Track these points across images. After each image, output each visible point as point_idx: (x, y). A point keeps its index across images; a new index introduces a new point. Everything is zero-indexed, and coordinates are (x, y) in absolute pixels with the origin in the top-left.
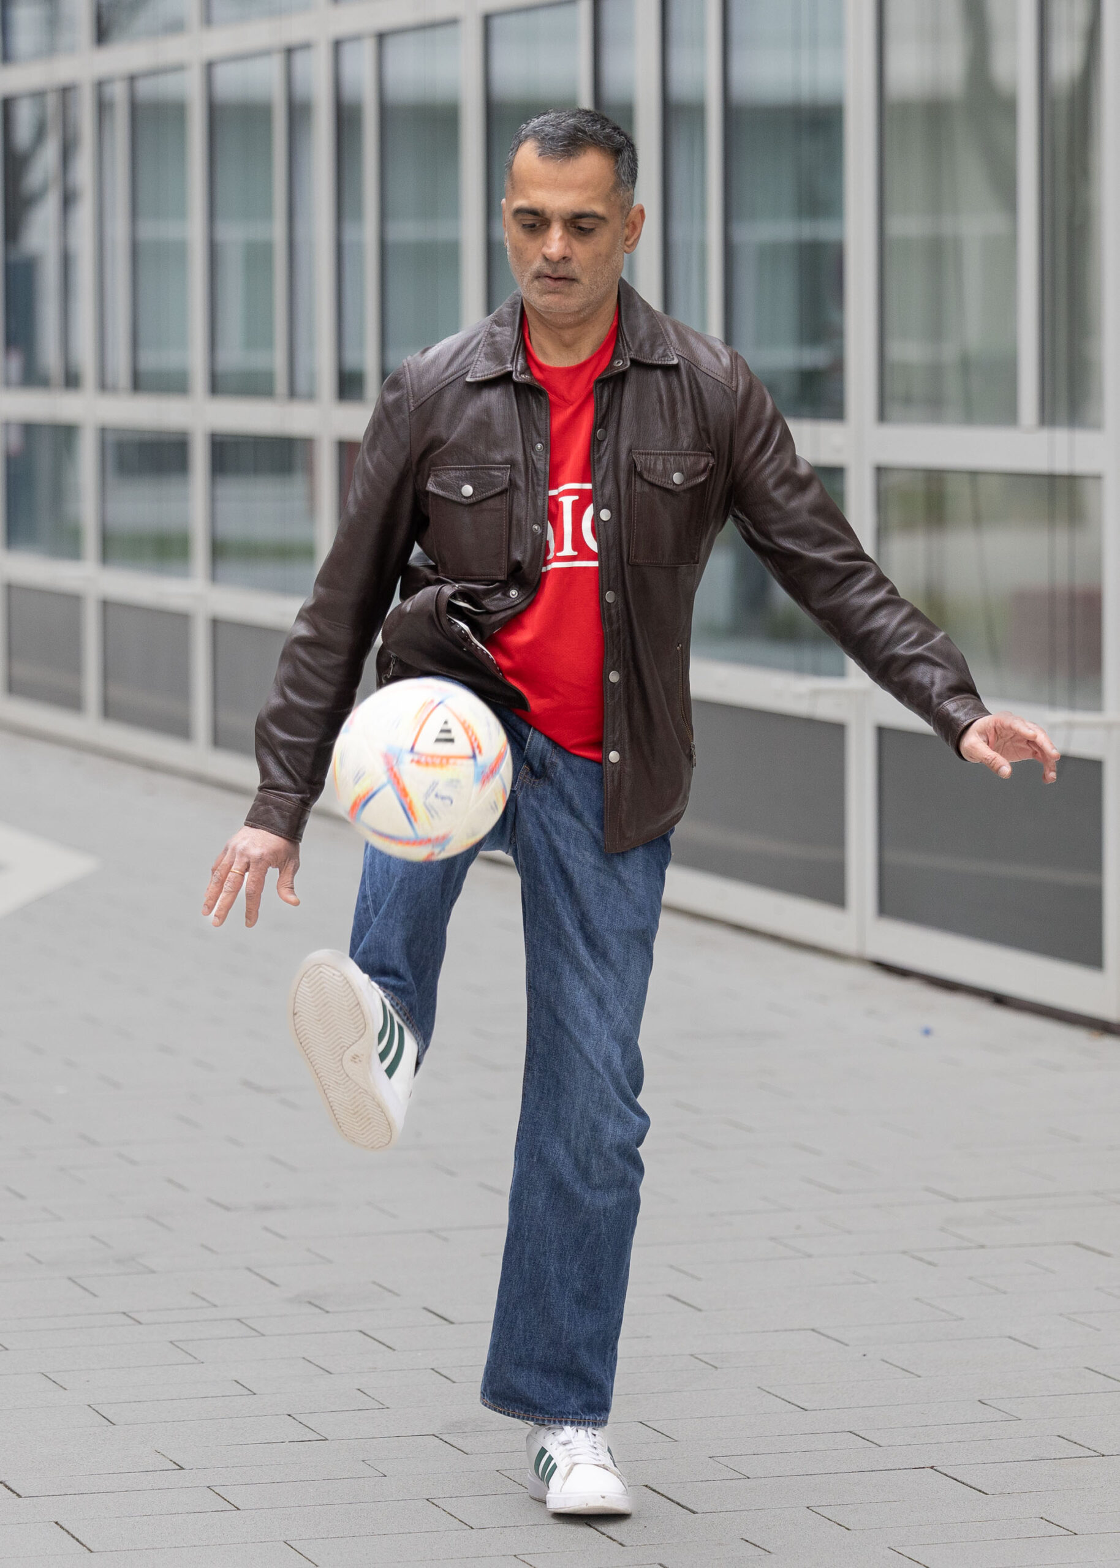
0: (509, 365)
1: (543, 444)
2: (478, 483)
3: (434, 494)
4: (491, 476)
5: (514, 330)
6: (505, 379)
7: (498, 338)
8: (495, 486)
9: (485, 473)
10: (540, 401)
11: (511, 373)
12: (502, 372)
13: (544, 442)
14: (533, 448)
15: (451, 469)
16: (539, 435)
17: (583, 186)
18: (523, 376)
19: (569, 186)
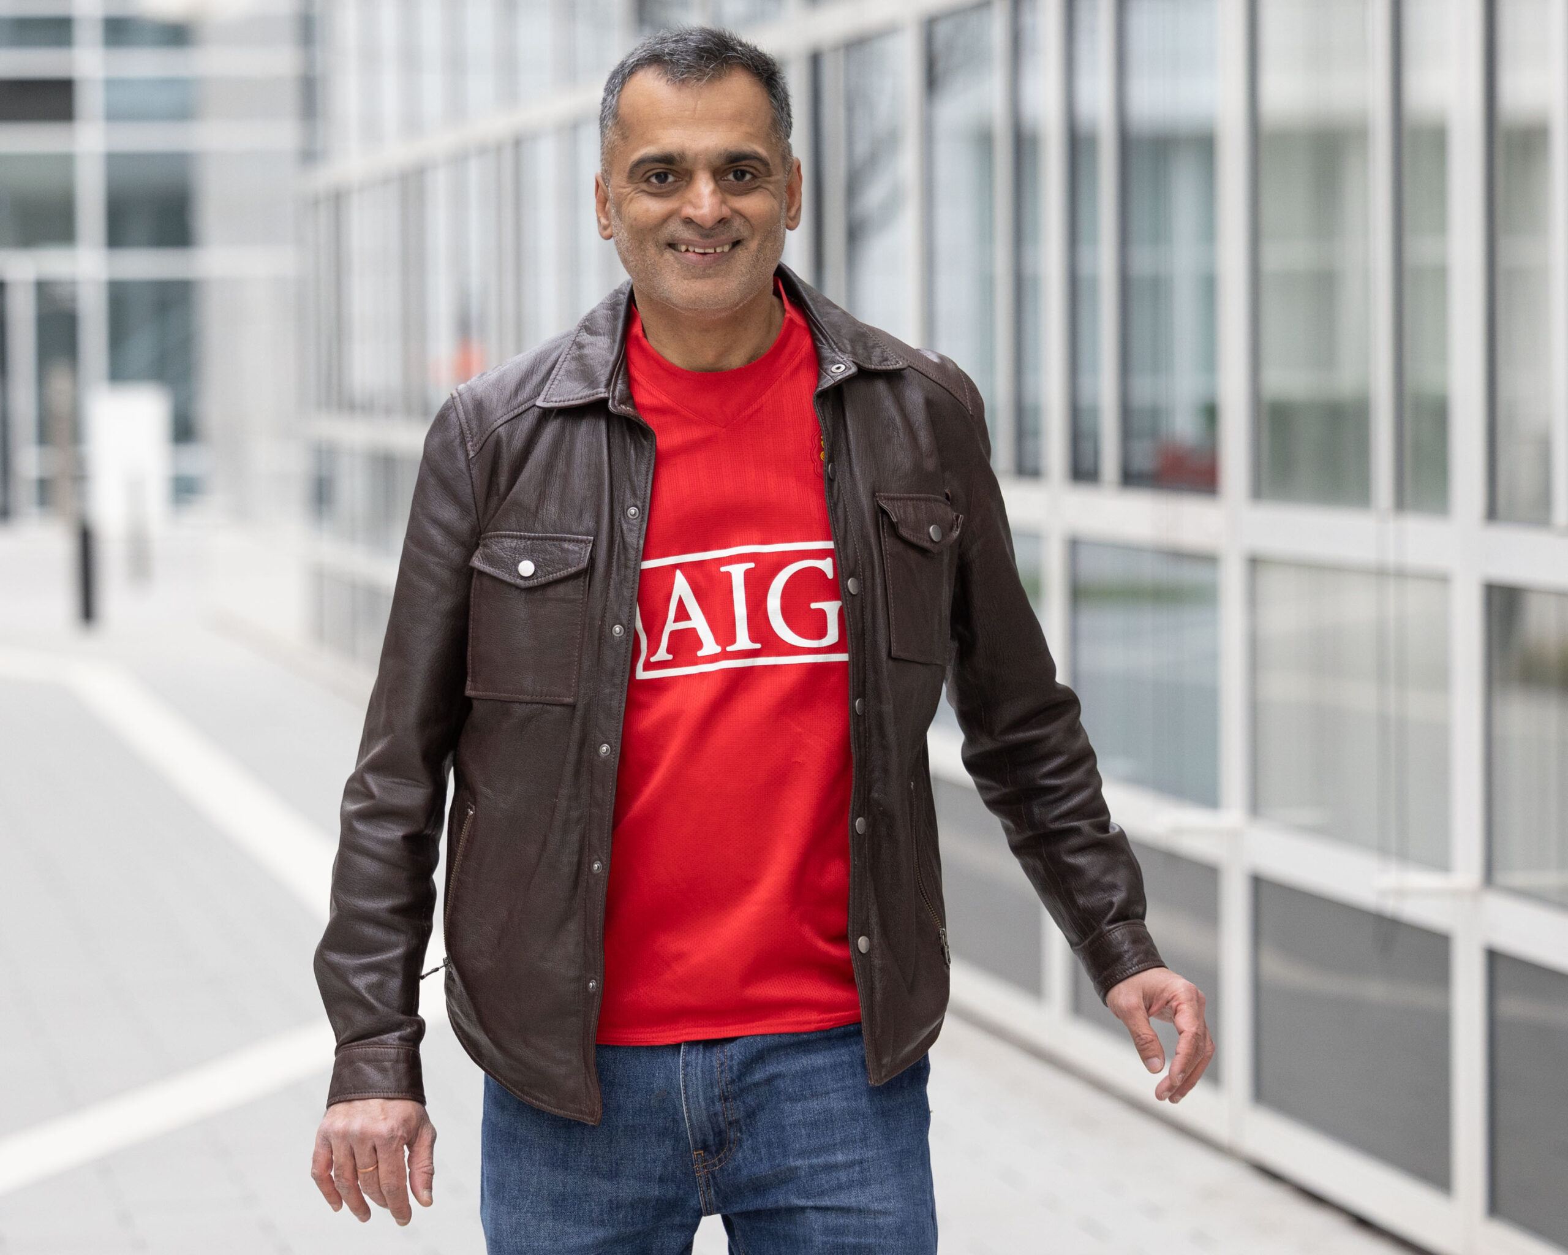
0: (603, 390)
1: (639, 509)
2: (543, 559)
3: (481, 573)
4: (563, 550)
5: (614, 341)
6: (596, 409)
7: (586, 351)
8: (568, 565)
9: (554, 545)
10: (642, 446)
11: (605, 401)
12: (592, 398)
13: (639, 504)
14: (624, 512)
15: (505, 536)
16: (634, 494)
17: (737, 118)
18: (624, 407)
19: (713, 120)
